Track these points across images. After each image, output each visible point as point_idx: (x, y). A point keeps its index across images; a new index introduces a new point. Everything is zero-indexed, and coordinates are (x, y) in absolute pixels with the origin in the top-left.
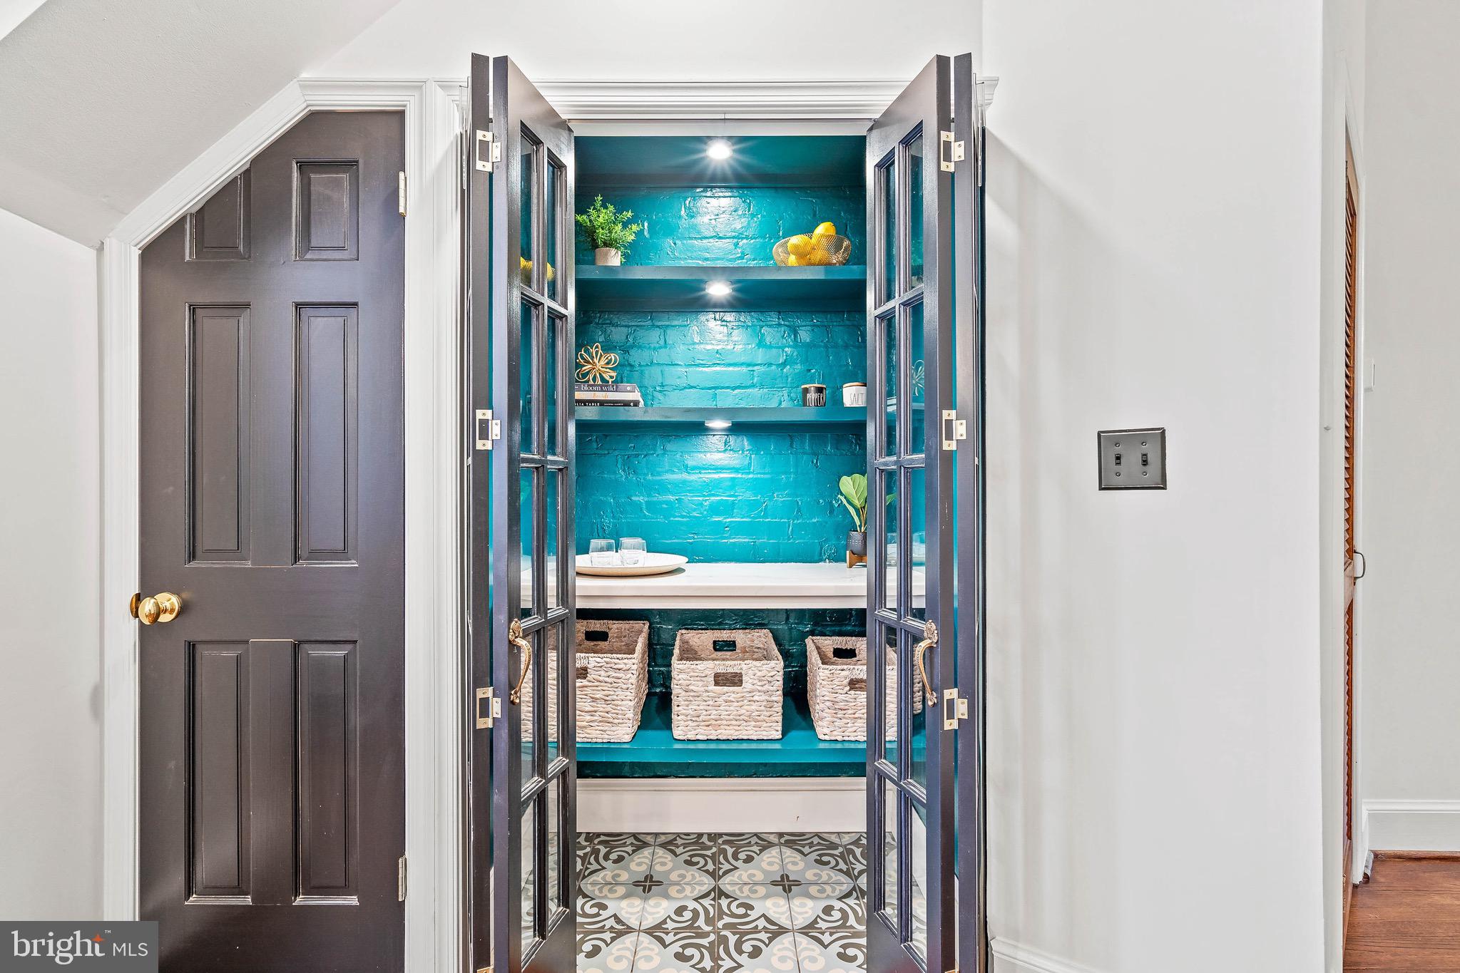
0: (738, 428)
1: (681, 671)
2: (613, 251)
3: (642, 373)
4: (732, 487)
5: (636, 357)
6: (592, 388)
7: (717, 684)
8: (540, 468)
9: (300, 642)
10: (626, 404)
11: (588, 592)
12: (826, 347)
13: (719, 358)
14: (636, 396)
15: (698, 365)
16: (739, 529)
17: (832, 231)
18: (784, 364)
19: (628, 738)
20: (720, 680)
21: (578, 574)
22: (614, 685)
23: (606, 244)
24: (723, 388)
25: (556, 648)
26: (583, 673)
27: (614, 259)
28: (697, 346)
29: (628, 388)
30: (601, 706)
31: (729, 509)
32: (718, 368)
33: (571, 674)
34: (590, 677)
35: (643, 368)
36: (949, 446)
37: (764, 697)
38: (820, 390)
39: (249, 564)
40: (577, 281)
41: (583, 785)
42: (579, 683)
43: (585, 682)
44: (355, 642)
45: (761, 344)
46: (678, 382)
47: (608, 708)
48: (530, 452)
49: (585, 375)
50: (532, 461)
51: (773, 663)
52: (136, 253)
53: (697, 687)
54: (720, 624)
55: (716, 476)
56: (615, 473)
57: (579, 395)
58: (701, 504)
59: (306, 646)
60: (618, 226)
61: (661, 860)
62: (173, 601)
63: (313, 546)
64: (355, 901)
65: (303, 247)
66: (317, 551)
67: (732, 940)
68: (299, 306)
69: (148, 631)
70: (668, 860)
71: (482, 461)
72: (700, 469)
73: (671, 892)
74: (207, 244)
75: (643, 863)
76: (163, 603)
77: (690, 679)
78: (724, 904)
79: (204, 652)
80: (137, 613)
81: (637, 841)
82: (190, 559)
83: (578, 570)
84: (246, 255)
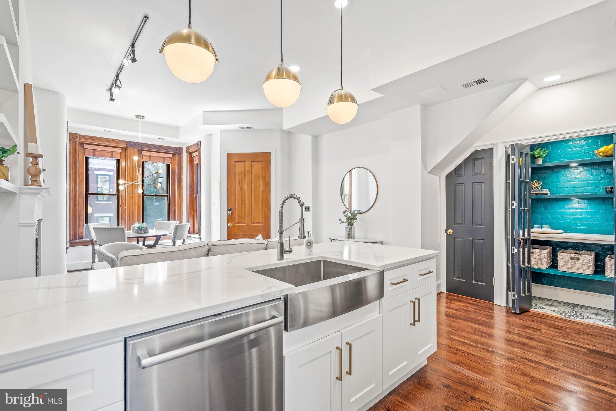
0: (583, 199)
1: (560, 255)
2: (540, 159)
3: (549, 185)
4: (581, 213)
5: (547, 181)
6: (534, 191)
7: (571, 259)
8: (524, 211)
9: (473, 239)
10: (544, 194)
11: (534, 236)
13: (577, 180)
14: (548, 192)
15: (568, 182)
18: (601, 180)
19: (545, 268)
20: (573, 258)
21: (532, 233)
22: (541, 256)
23: (538, 158)
24: (577, 187)
25: (527, 248)
26: (533, 253)
27: (540, 161)
28: (568, 177)
29: (545, 190)
30: (537, 260)
31: (580, 219)
32: (576, 182)
33: (530, 253)
34: (534, 254)
35: (550, 184)
37: (587, 264)
39: (464, 226)
40: (531, 168)
41: (533, 285)
42: (532, 255)
43: (533, 255)
44: (484, 240)
45: (592, 175)
46: (562, 186)
47: (539, 261)
48: (522, 208)
49: (532, 187)
50: (522, 209)
51: (591, 256)
52: (445, 176)
53: (566, 260)
54: (577, 249)
55: (575, 211)
56: (541, 209)
57: (532, 193)
58: (570, 218)
60: (542, 152)
61: (555, 304)
62: (451, 231)
63: (476, 223)
64: (484, 284)
65: (474, 173)
66: (476, 224)
67: (575, 316)
68: (473, 183)
69: (448, 235)
70: (558, 304)
71: (513, 210)
72: (569, 209)
73: (559, 308)
74: (457, 174)
75: (551, 303)
76: (450, 231)
77: (563, 257)
78: (574, 312)
79: (457, 239)
80: (446, 232)
81: (549, 300)
82: (454, 224)
83: (532, 232)
84: (464, 175)
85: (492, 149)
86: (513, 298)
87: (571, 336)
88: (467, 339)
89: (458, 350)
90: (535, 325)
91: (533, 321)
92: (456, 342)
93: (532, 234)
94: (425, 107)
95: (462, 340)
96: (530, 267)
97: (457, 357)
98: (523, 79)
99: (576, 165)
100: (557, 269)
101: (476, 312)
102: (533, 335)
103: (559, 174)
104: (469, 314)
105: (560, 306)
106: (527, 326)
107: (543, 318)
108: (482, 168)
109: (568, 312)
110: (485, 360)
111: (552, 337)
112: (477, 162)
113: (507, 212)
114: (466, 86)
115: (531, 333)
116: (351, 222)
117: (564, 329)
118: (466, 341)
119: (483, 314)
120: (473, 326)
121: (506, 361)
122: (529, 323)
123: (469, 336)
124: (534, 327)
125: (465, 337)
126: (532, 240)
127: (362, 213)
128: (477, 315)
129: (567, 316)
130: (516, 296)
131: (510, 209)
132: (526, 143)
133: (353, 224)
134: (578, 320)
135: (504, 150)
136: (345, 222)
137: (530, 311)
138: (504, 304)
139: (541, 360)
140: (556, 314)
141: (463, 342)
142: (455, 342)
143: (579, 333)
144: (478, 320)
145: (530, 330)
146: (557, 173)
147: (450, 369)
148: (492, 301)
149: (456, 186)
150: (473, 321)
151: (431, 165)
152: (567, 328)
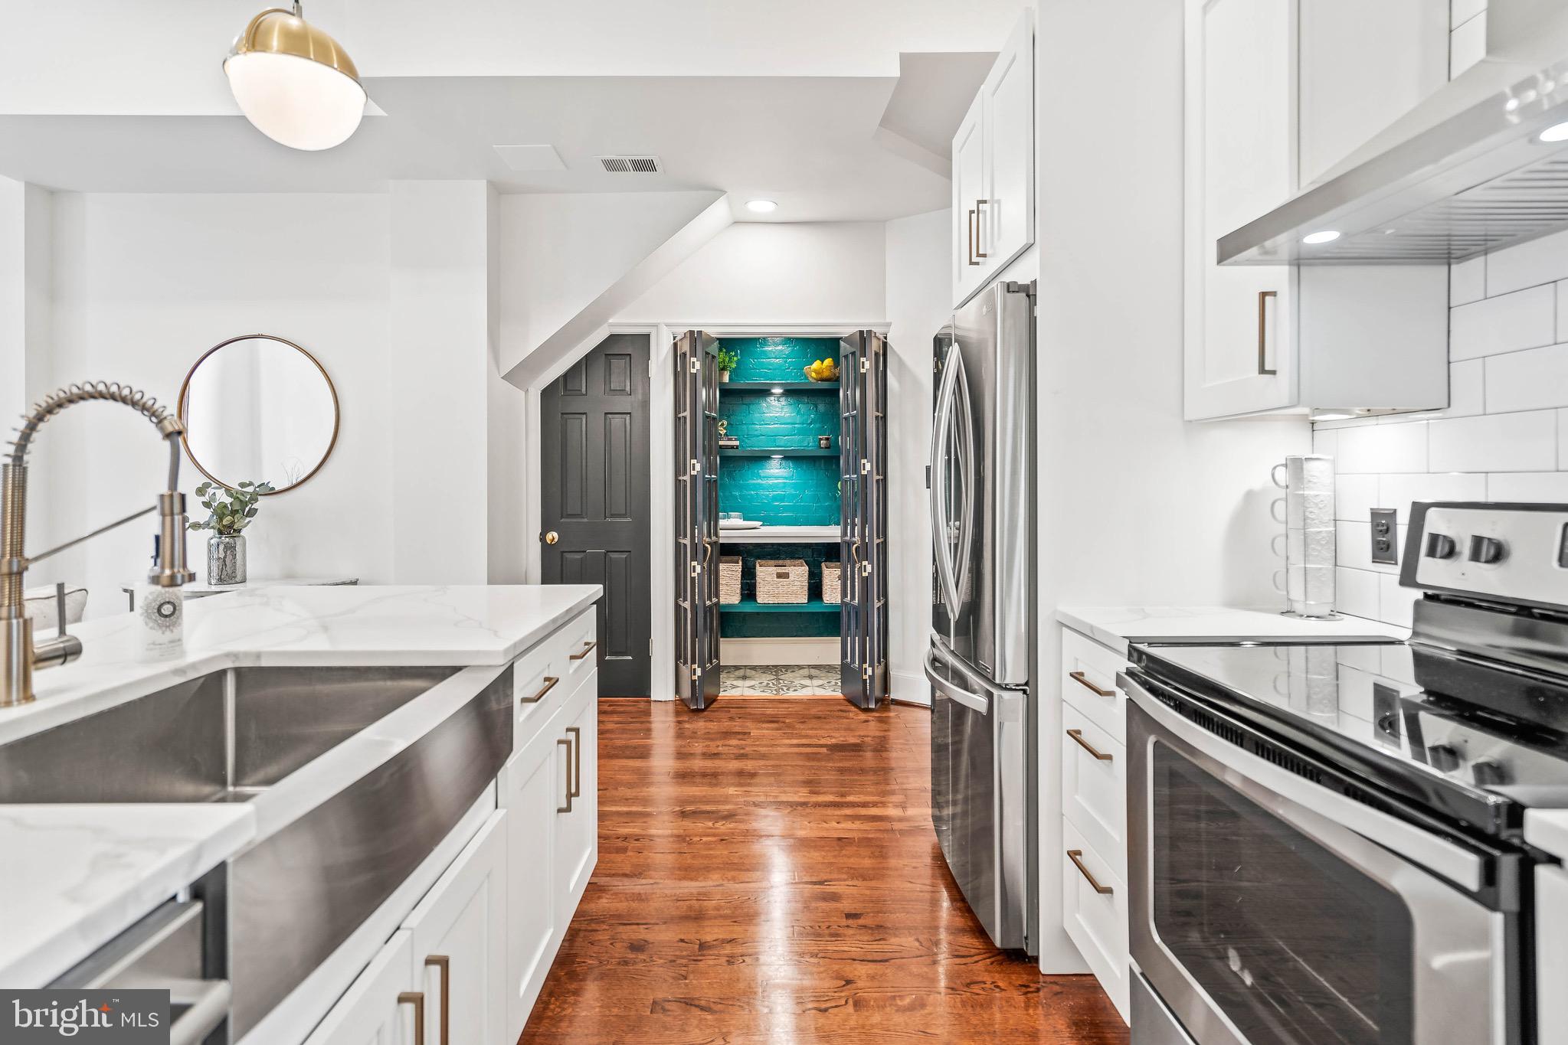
0: (786, 458)
1: (761, 572)
2: (726, 372)
3: (740, 430)
4: (784, 487)
5: (733, 419)
7: (778, 577)
9: (608, 552)
10: (732, 447)
11: (725, 537)
12: (832, 414)
13: (777, 420)
14: (738, 443)
15: (765, 424)
16: (786, 509)
17: (832, 364)
18: (811, 424)
19: (737, 602)
20: (779, 576)
21: (719, 529)
22: (731, 578)
23: (723, 369)
24: (779, 436)
25: (715, 562)
26: (722, 572)
27: (726, 377)
28: (765, 414)
29: (734, 439)
31: (782, 499)
32: (776, 426)
33: (719, 572)
35: (738, 426)
36: (864, 472)
37: (799, 583)
38: (827, 439)
39: (586, 520)
41: (722, 641)
43: (722, 576)
44: (630, 551)
45: (798, 413)
46: (756, 433)
47: (728, 588)
48: (706, 474)
50: (707, 478)
51: (803, 568)
52: (540, 392)
53: (769, 579)
55: (776, 481)
56: (733, 479)
58: (768, 496)
59: (609, 553)
60: (727, 359)
61: (749, 672)
62: (555, 535)
63: (612, 512)
64: (630, 658)
65: (607, 389)
66: (615, 515)
67: (785, 688)
68: (606, 414)
69: (546, 548)
70: (753, 672)
71: (694, 478)
72: (768, 477)
73: (756, 679)
74: (568, 388)
75: (741, 673)
76: (553, 536)
77: (765, 573)
78: (781, 681)
79: (568, 556)
80: (543, 538)
81: (737, 668)
82: (562, 517)
83: (720, 527)
84: (584, 393)
85: (648, 336)
86: (694, 678)
87: (796, 729)
88: (634, 802)
89: (626, 838)
90: (736, 726)
91: (731, 719)
92: (613, 818)
93: (721, 533)
94: (498, 191)
95: (625, 809)
96: (717, 604)
97: (631, 856)
98: (716, 190)
99: (781, 391)
100: (756, 601)
101: (624, 731)
102: (743, 749)
103: (751, 407)
104: (611, 739)
105: (757, 676)
106: (727, 733)
107: (741, 706)
108: (625, 382)
109: (773, 684)
110: (688, 839)
111: (773, 742)
112: (614, 362)
113: (678, 483)
114: (612, 166)
115: (738, 745)
116: (233, 523)
117: (781, 719)
118: (634, 809)
119: (640, 730)
120: (632, 767)
121: (724, 824)
122: (726, 725)
123: (634, 794)
124: (737, 729)
125: (627, 799)
126: (722, 545)
127: (272, 493)
128: (629, 736)
129: (775, 692)
130: (699, 672)
131: (687, 478)
132: (713, 332)
133: (239, 531)
134: (791, 694)
135: (672, 342)
136: (207, 525)
137: (719, 698)
138: (671, 696)
139: (776, 797)
140: (756, 694)
141: (628, 813)
142: (612, 820)
143: (804, 719)
144: (635, 748)
145: (734, 739)
146: (748, 405)
147: (628, 896)
148: (647, 694)
149: (566, 419)
150: (628, 753)
151: (512, 359)
152: (786, 716)
